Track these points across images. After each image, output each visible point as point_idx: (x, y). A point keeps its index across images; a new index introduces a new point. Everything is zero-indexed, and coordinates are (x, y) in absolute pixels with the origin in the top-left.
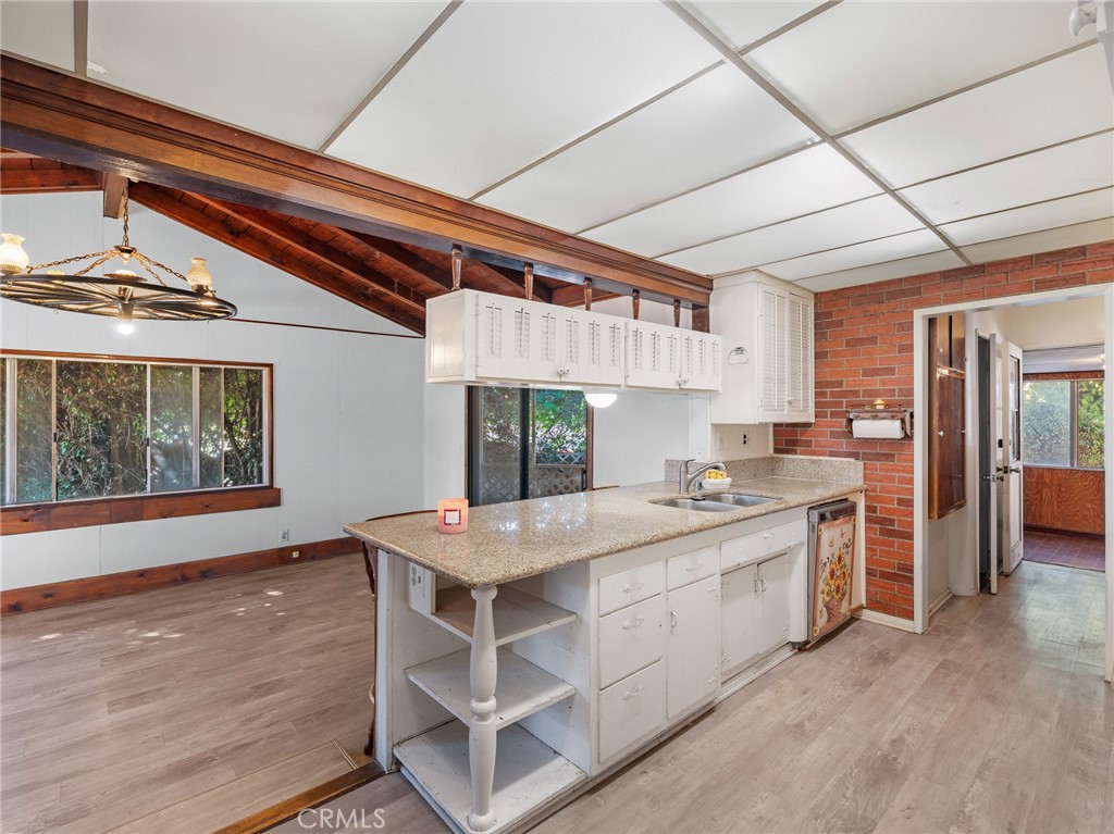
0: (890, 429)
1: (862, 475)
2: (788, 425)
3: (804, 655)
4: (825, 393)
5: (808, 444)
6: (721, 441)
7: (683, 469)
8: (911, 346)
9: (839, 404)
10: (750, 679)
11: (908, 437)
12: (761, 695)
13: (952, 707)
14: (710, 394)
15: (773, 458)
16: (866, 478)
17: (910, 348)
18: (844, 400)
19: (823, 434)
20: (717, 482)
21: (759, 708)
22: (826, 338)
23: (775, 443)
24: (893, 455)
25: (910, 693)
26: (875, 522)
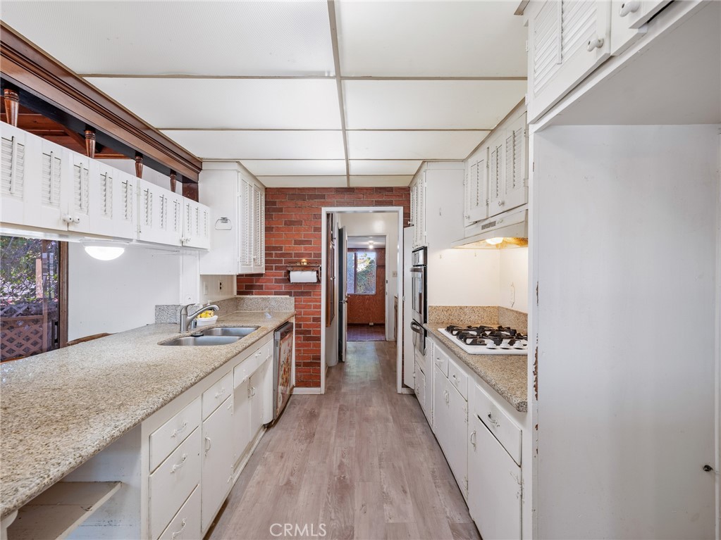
0: (310, 276)
1: (293, 305)
2: (247, 275)
3: (272, 430)
4: (272, 254)
5: (261, 287)
6: (207, 287)
7: (183, 312)
8: (321, 228)
9: (280, 261)
10: (245, 463)
11: (319, 281)
12: (256, 472)
13: (354, 432)
14: (201, 251)
15: (237, 298)
16: (296, 307)
17: (319, 229)
18: (283, 259)
19: (270, 281)
20: (207, 320)
21: (259, 483)
22: (272, 218)
23: (238, 288)
24: (310, 292)
25: (334, 432)
26: (301, 334)
